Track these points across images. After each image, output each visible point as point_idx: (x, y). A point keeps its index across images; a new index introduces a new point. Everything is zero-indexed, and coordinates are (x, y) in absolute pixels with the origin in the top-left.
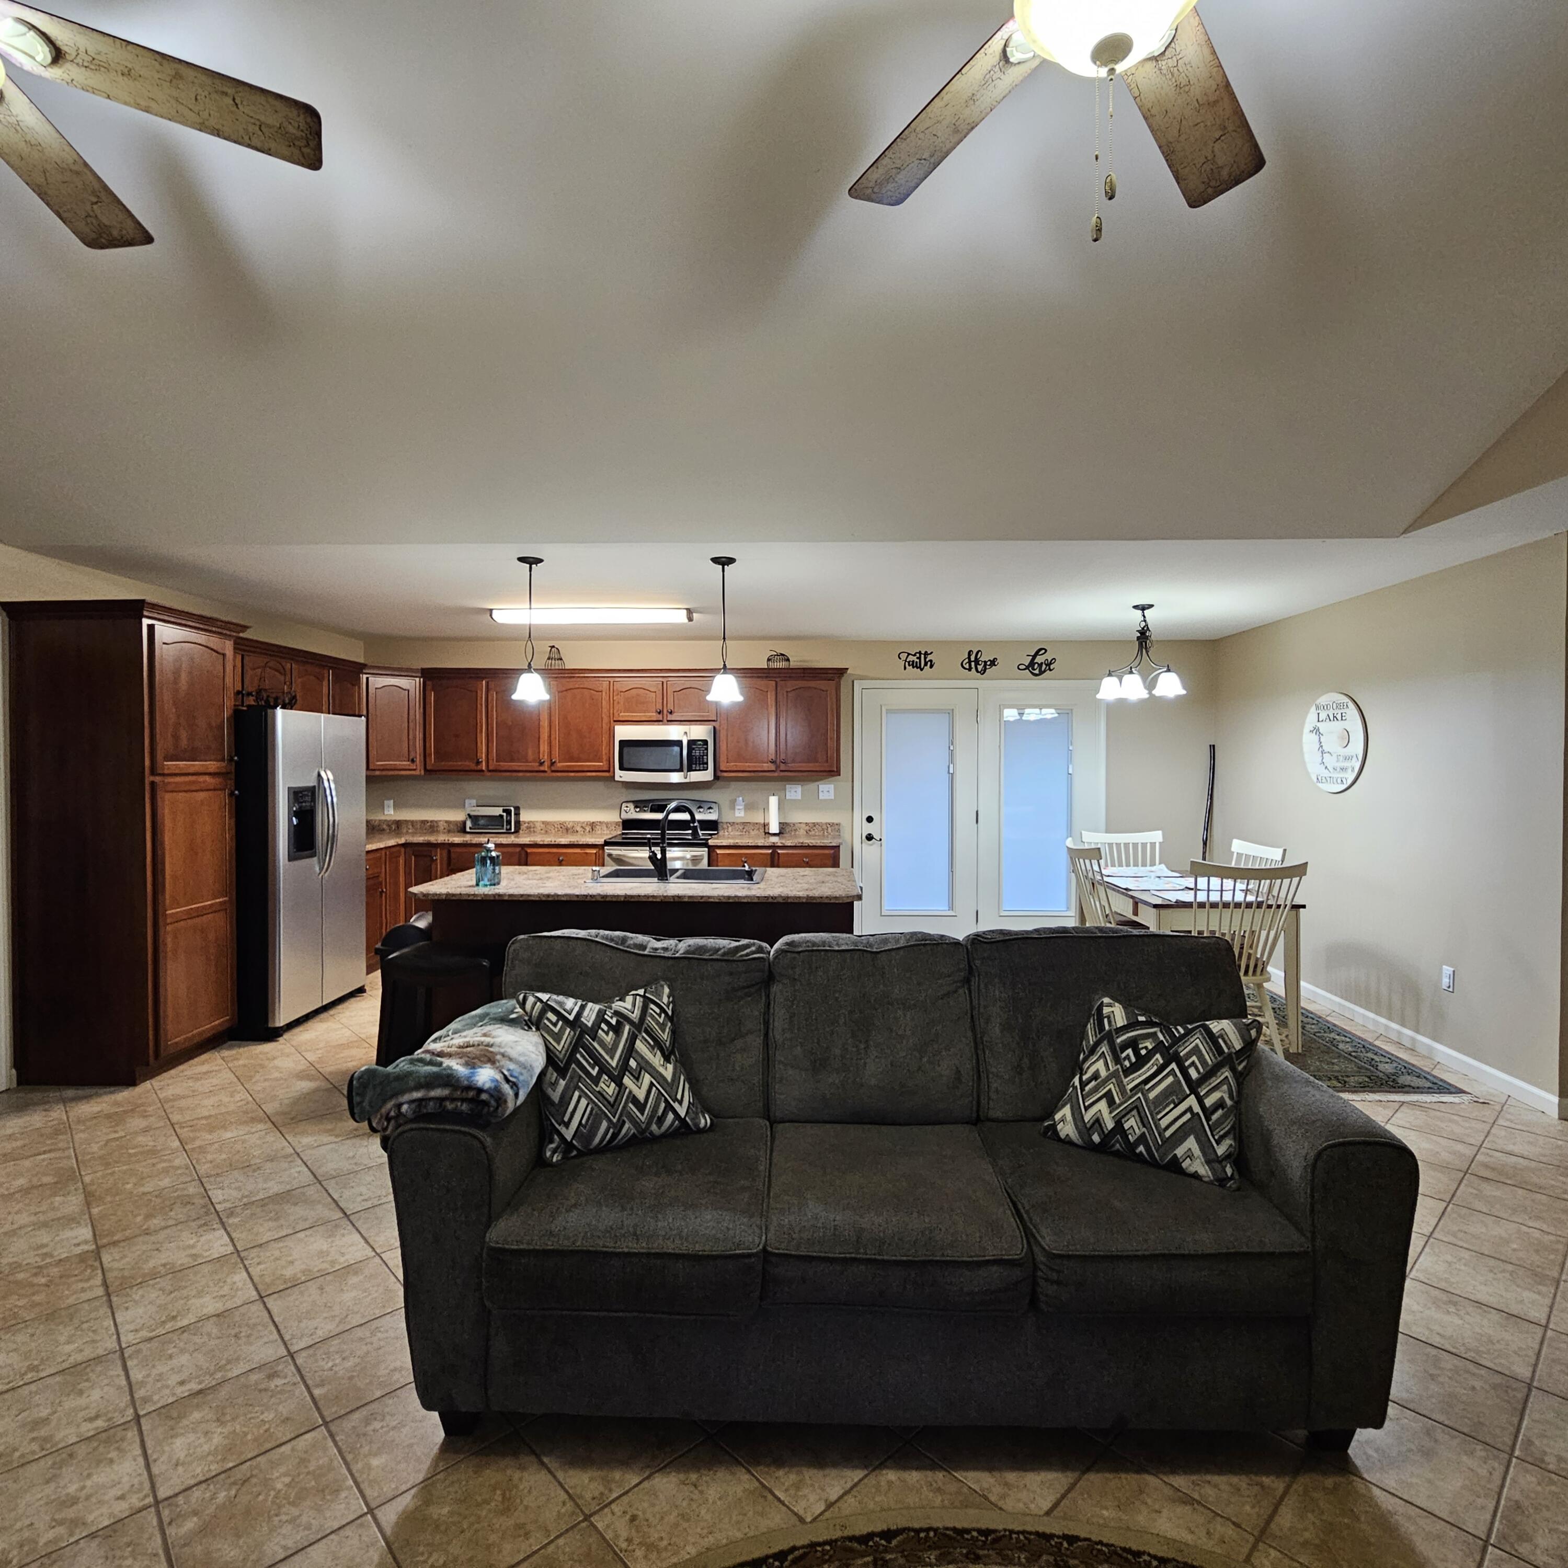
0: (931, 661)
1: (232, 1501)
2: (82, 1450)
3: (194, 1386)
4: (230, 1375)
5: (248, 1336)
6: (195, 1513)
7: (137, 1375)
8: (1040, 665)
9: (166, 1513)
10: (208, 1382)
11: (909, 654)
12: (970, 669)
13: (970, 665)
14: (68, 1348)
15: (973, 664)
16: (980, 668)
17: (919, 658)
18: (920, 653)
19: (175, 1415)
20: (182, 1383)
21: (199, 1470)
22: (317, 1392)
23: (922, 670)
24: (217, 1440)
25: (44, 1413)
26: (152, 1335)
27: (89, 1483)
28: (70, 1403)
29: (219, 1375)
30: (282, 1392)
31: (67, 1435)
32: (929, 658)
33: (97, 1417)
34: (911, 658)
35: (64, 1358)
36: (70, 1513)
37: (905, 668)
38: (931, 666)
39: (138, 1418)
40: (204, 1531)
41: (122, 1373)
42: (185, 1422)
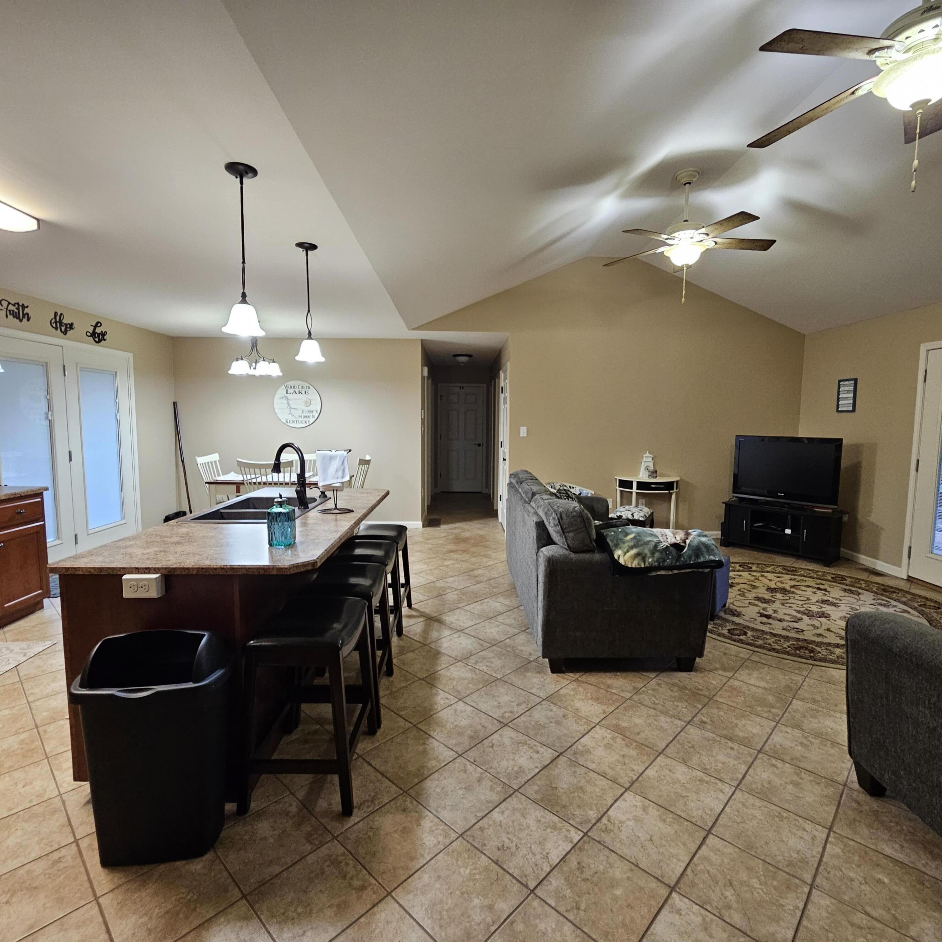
0: (28, 314)
1: (758, 705)
2: (787, 758)
3: (730, 744)
4: (714, 736)
5: (689, 742)
6: (770, 711)
7: (743, 768)
8: (99, 334)
9: (777, 719)
10: (723, 741)
11: (9, 303)
12: (56, 329)
13: (56, 325)
14: (757, 813)
15: (58, 324)
16: (63, 328)
17: (18, 309)
18: (18, 304)
19: (747, 741)
20: (732, 748)
21: (758, 719)
22: (700, 707)
23: (21, 321)
24: (744, 722)
25: (790, 787)
26: (717, 781)
27: (793, 745)
28: (777, 781)
29: (718, 739)
30: (709, 716)
31: (788, 768)
32: (26, 311)
33: (773, 765)
34: (11, 307)
35: (763, 809)
36: (804, 741)
37: (7, 317)
38: (28, 319)
39: (759, 752)
40: (772, 706)
41: (747, 775)
42: (746, 735)
